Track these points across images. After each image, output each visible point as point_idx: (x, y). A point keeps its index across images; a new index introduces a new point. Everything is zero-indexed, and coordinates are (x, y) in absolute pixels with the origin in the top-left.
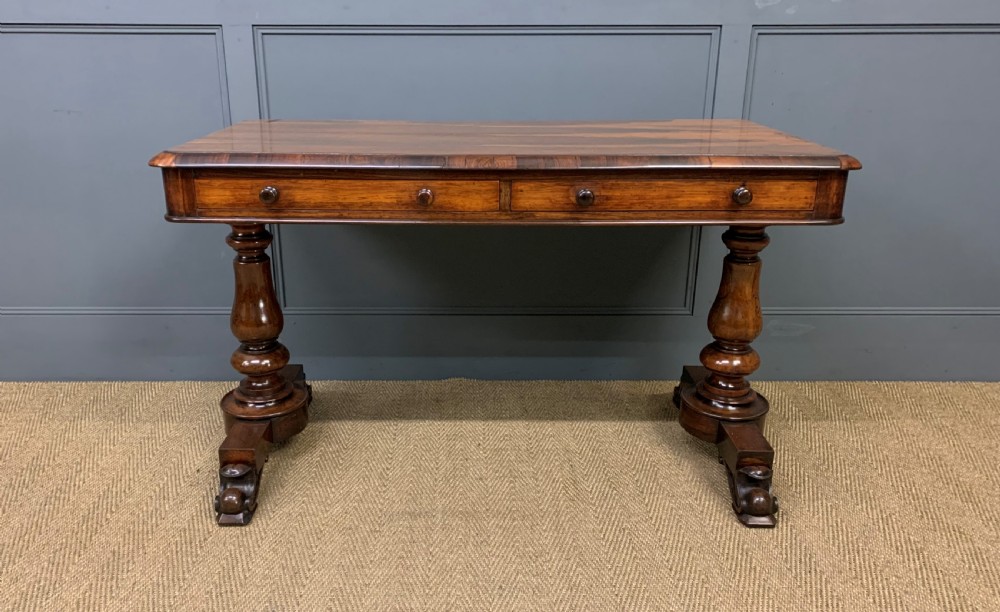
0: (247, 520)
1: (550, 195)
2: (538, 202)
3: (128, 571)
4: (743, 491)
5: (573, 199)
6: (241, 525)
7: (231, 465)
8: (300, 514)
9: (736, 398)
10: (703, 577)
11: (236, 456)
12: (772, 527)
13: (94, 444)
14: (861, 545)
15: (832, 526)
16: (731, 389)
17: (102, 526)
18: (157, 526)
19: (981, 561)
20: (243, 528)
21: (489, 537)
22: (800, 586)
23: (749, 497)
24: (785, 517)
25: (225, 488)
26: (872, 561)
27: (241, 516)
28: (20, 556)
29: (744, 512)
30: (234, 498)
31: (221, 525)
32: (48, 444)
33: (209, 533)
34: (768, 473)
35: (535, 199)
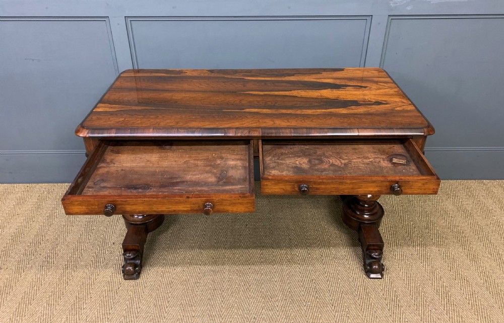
0: (138, 277)
1: (283, 187)
2: (276, 190)
3: (84, 309)
4: (368, 262)
5: (297, 189)
6: (135, 279)
7: (129, 252)
8: (162, 272)
9: (369, 211)
10: (347, 310)
11: (130, 247)
12: (381, 278)
13: (64, 226)
14: (421, 289)
15: (409, 277)
16: (367, 207)
17: (70, 280)
18: (96, 280)
19: (474, 299)
20: (136, 281)
21: (250, 286)
22: (391, 315)
23: (371, 265)
24: (387, 271)
25: (126, 262)
26: (425, 299)
27: (135, 275)
28: (33, 300)
29: (368, 271)
30: (131, 268)
31: (125, 279)
32: (41, 226)
33: (120, 284)
34: (381, 254)
35: (275, 189)
